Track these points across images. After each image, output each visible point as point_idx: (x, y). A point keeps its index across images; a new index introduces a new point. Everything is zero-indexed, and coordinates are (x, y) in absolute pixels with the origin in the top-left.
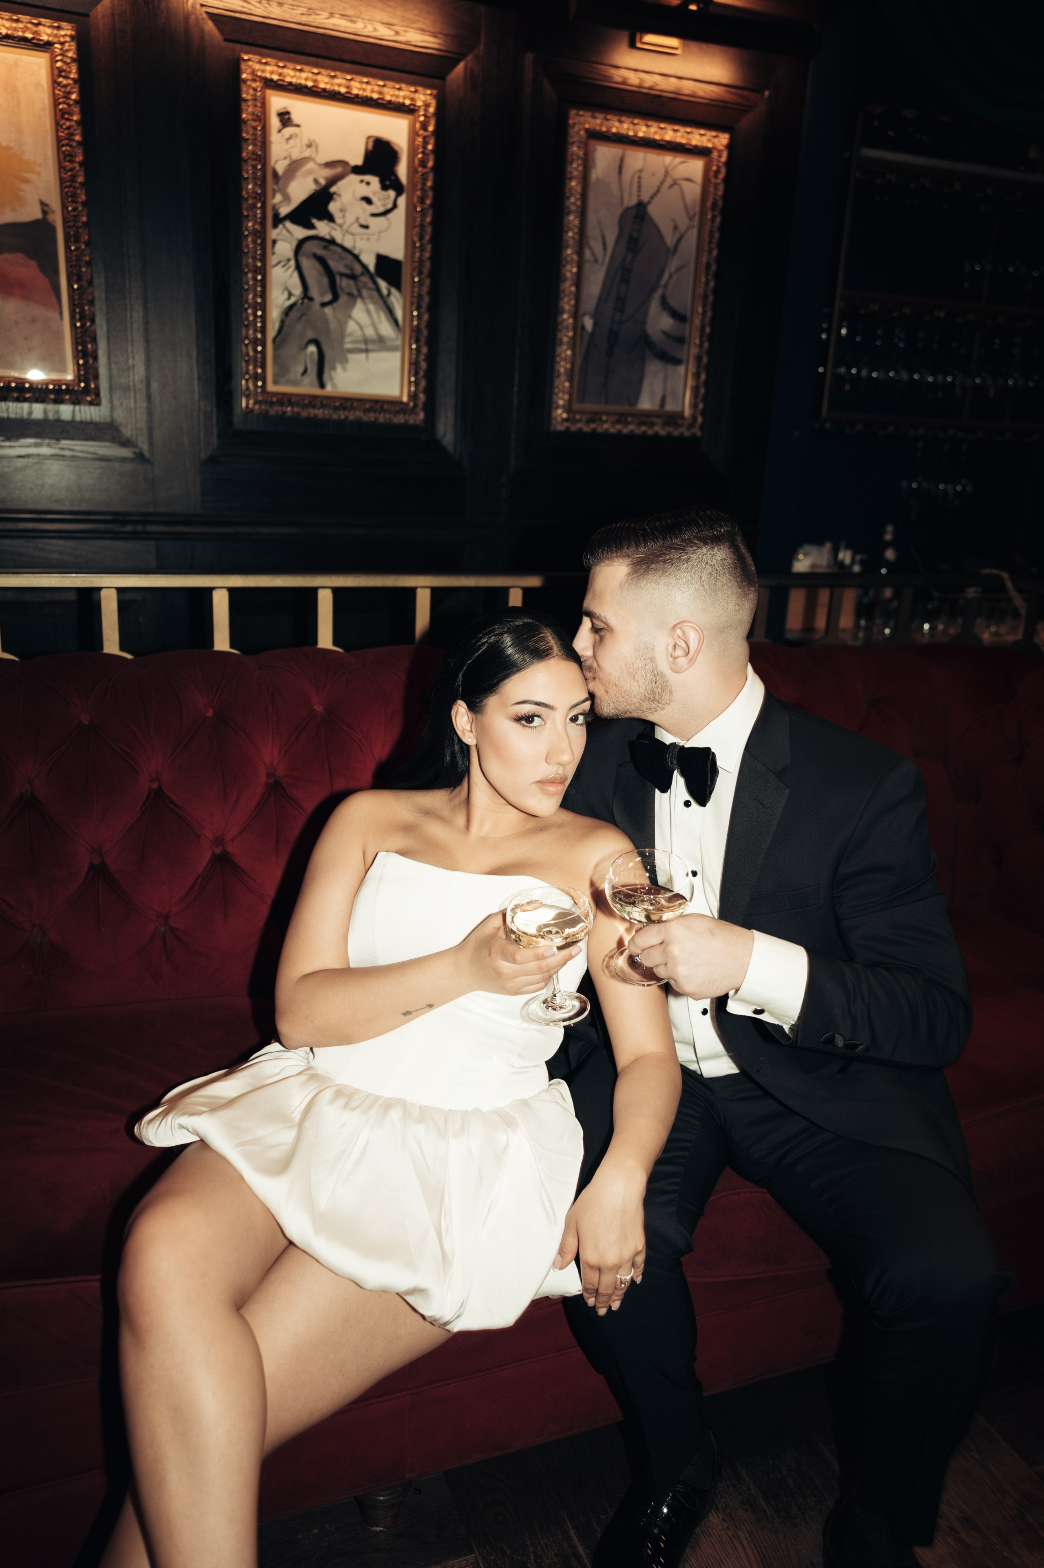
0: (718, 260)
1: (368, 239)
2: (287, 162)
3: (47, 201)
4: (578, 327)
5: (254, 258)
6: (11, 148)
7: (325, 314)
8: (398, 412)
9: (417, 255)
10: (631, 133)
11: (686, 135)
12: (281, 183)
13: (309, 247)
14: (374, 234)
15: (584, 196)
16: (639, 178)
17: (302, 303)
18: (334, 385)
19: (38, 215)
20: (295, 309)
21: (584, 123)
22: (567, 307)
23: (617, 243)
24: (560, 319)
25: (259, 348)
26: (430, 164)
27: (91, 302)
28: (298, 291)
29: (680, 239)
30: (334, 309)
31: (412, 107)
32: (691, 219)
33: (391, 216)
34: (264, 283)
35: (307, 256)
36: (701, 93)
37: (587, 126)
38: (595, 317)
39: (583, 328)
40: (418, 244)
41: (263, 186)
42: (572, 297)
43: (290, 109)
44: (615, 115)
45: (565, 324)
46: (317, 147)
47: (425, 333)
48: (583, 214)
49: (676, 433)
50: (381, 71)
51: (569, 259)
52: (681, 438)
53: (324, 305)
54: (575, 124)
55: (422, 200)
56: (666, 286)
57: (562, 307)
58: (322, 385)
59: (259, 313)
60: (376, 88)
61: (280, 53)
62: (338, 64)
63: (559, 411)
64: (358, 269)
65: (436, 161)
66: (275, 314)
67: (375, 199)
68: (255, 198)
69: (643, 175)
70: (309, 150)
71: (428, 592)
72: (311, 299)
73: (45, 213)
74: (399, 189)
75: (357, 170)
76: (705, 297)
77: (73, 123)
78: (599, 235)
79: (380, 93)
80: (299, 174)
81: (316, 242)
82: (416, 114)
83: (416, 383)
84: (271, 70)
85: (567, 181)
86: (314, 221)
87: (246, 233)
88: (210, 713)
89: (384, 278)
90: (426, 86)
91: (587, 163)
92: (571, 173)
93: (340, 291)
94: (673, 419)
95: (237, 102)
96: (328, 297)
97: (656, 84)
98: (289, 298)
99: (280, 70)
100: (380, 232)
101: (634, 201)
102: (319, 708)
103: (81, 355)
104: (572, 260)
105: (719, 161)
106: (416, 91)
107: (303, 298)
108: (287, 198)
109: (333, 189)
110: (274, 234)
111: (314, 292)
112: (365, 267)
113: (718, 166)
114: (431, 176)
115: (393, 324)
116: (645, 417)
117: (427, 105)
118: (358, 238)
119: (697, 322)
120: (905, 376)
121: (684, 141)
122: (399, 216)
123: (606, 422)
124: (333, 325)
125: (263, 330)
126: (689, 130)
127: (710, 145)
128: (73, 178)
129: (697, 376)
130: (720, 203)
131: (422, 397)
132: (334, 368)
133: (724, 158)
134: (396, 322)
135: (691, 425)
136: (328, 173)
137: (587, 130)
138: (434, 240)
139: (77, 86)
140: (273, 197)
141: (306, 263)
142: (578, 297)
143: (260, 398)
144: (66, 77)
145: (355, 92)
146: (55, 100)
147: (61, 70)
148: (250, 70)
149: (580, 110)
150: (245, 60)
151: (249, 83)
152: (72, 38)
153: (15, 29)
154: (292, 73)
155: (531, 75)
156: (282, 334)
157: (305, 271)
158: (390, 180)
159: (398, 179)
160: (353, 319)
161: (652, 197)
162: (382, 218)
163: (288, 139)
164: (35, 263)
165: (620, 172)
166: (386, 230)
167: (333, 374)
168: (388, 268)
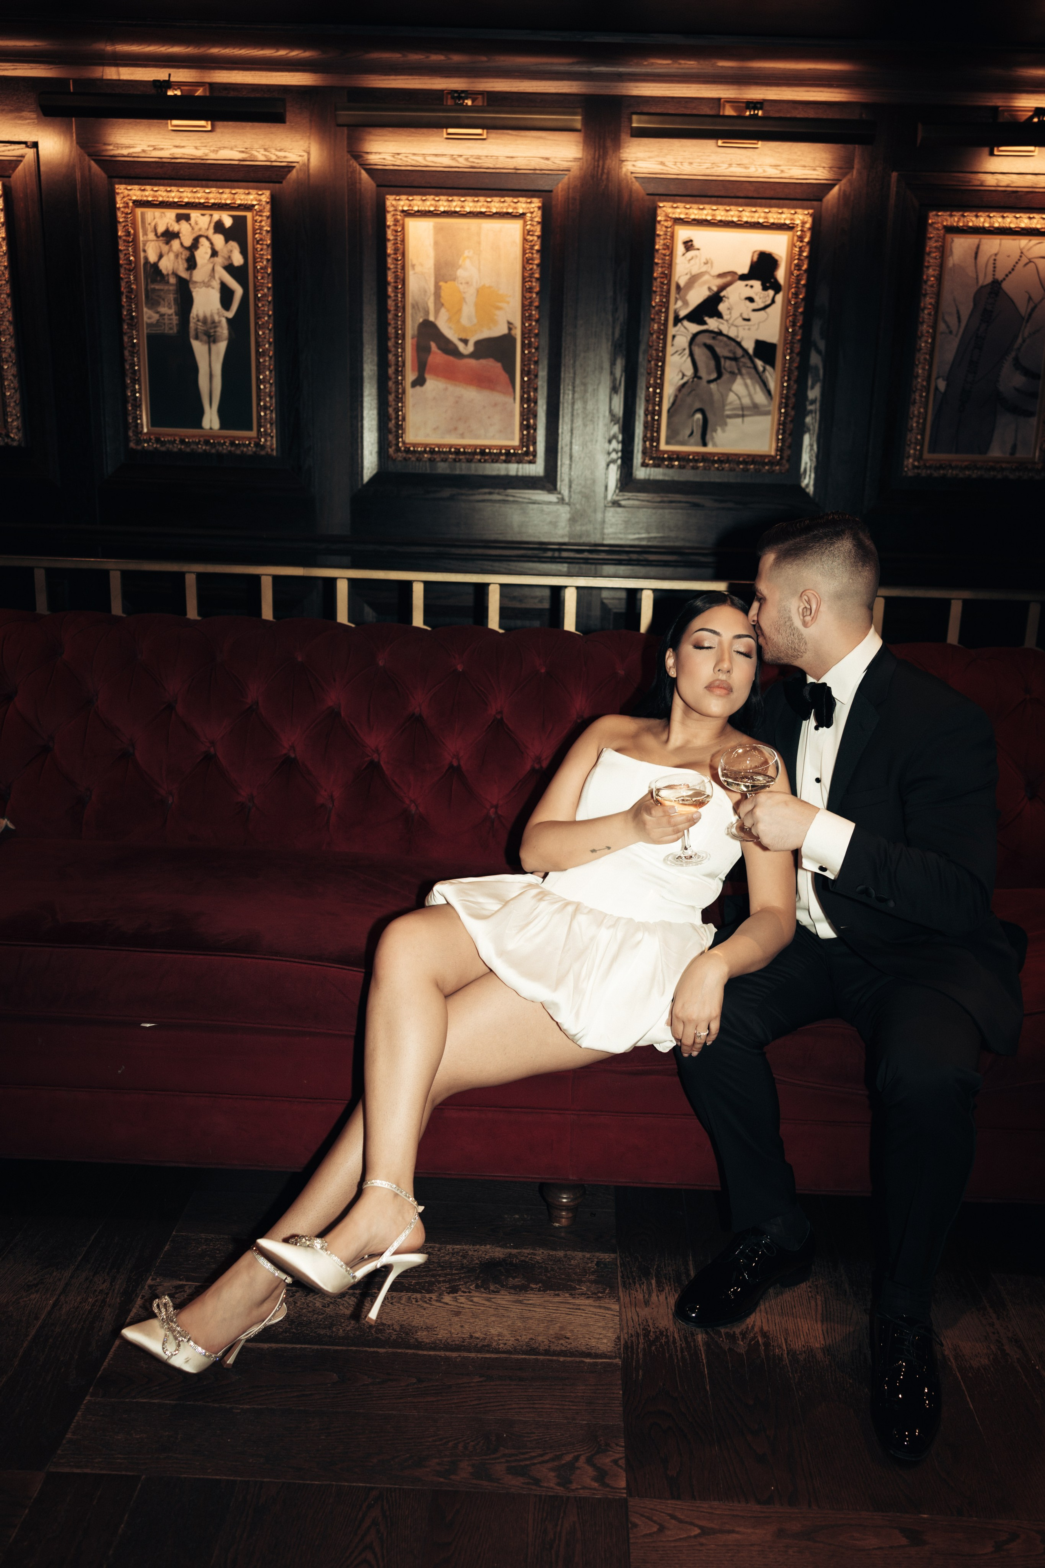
1: (749, 329)
2: (688, 277)
3: (512, 321)
4: (931, 388)
5: (657, 350)
6: (492, 288)
7: (710, 389)
8: (768, 465)
9: (789, 338)
10: (987, 225)
11: (1041, 221)
12: (682, 293)
13: (701, 339)
14: (754, 325)
15: (940, 278)
16: (995, 260)
17: (693, 381)
18: (715, 445)
19: (504, 332)
20: (687, 386)
22: (923, 373)
23: (971, 315)
24: (913, 382)
26: (805, 267)
27: (536, 390)
28: (689, 372)
29: (1034, 308)
30: (717, 384)
31: (791, 225)
33: (768, 310)
35: (699, 346)
37: (945, 223)
38: (949, 379)
39: (936, 389)
40: (790, 330)
41: (668, 296)
42: (926, 363)
43: (692, 238)
45: (917, 387)
46: (712, 264)
47: (793, 399)
48: (938, 295)
49: (1026, 477)
50: (768, 201)
51: (924, 332)
52: (1032, 481)
53: (709, 382)
54: (933, 223)
55: (796, 295)
57: (916, 373)
58: (705, 444)
60: (763, 215)
61: (687, 199)
62: (734, 200)
63: (911, 460)
64: (740, 353)
65: (809, 265)
66: (669, 391)
67: (756, 298)
68: (660, 305)
69: (998, 257)
70: (706, 266)
72: (700, 378)
73: (510, 329)
74: (777, 288)
75: (743, 277)
78: (953, 310)
79: (766, 218)
80: (696, 285)
81: (707, 334)
82: (795, 229)
83: (781, 440)
84: (680, 210)
85: (925, 269)
86: (706, 319)
87: (652, 332)
88: (543, 670)
89: (760, 359)
90: (805, 208)
91: (944, 251)
92: (930, 262)
93: (723, 371)
95: (652, 236)
97: (1014, 182)
98: (682, 378)
99: (687, 211)
100: (759, 324)
101: (989, 279)
103: (524, 427)
104: (927, 332)
106: (795, 213)
107: (693, 378)
108: (686, 303)
109: (722, 294)
111: (703, 373)
112: (745, 351)
114: (805, 277)
115: (767, 394)
117: (804, 223)
118: (740, 329)
121: (1039, 226)
122: (776, 310)
123: (959, 469)
124: (717, 396)
125: (660, 404)
128: (531, 303)
131: (788, 451)
132: (715, 431)
134: (769, 392)
135: (1042, 470)
136: (720, 281)
137: (945, 227)
138: (805, 326)
139: (539, 240)
140: (676, 303)
141: (697, 351)
143: (654, 455)
144: (532, 235)
145: (745, 219)
146: (524, 252)
147: (529, 231)
148: (664, 213)
149: (939, 211)
150: (660, 207)
151: (662, 223)
152: (539, 208)
153: (502, 208)
154: (696, 211)
155: (895, 189)
156: (675, 407)
157: (697, 357)
158: (770, 282)
159: (776, 281)
160: (733, 391)
161: (1007, 276)
162: (762, 312)
163: (690, 260)
164: (499, 365)
165: (976, 257)
166: (764, 321)
167: (714, 434)
168: (764, 350)
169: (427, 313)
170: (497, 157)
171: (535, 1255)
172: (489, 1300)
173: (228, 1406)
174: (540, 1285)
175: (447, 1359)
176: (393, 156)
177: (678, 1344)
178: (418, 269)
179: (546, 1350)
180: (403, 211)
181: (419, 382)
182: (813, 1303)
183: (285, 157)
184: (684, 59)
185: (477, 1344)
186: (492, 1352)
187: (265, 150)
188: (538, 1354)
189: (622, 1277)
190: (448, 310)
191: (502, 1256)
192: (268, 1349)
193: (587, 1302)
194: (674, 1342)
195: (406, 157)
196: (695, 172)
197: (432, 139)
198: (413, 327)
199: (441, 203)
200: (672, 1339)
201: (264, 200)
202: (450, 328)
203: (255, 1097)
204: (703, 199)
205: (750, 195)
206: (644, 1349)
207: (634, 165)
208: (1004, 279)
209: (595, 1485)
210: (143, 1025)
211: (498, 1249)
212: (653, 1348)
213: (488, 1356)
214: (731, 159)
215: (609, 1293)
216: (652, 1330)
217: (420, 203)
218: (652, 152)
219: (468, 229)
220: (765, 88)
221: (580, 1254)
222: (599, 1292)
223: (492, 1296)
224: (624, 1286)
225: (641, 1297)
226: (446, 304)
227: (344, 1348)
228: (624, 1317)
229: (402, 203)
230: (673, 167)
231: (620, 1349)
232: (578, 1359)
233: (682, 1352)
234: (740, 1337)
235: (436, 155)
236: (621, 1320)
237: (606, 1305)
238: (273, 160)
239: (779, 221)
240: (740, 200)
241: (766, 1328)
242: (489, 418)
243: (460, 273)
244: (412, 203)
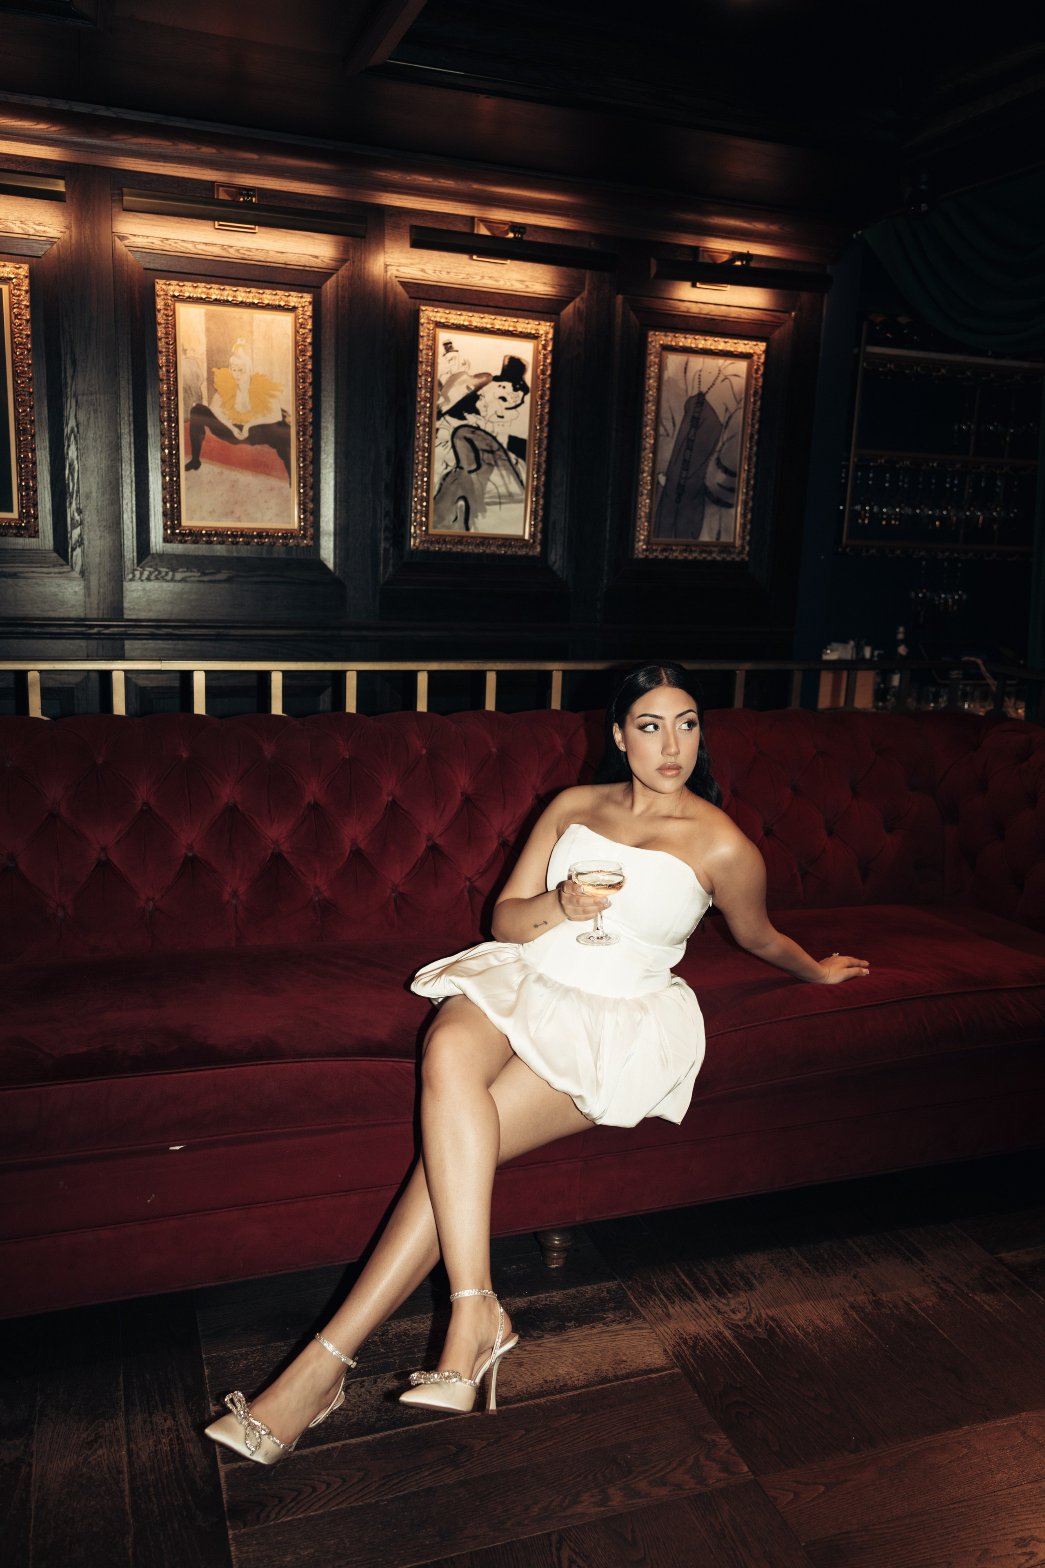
0: (759, 432)
1: (503, 425)
2: (449, 375)
3: (285, 409)
4: (655, 482)
5: (423, 441)
6: (265, 376)
7: (471, 478)
8: (522, 547)
9: (538, 435)
10: (693, 346)
11: (734, 345)
12: (444, 389)
13: (462, 432)
14: (507, 422)
15: (659, 389)
16: (700, 375)
17: (455, 471)
18: (476, 528)
19: (280, 419)
20: (450, 475)
21: (659, 340)
22: (646, 469)
23: (683, 421)
24: (641, 477)
25: (425, 504)
26: (549, 372)
28: (452, 463)
29: (730, 418)
30: (477, 474)
31: (536, 335)
32: (738, 403)
33: (519, 409)
34: (430, 459)
35: (460, 439)
36: (744, 316)
37: (661, 342)
38: (667, 475)
39: (658, 483)
40: (538, 428)
41: (431, 390)
42: (650, 461)
43: (451, 341)
44: (681, 333)
45: (645, 481)
46: (469, 365)
47: (542, 489)
48: (658, 402)
49: (729, 559)
50: (515, 312)
51: (648, 434)
52: (733, 562)
53: (470, 472)
54: (652, 341)
55: (542, 397)
56: (720, 451)
57: (643, 469)
58: (468, 529)
59: (425, 479)
60: (512, 324)
61: (445, 304)
62: (485, 308)
63: (641, 544)
64: (495, 446)
65: (552, 370)
66: (436, 479)
67: (508, 398)
68: (426, 401)
69: (702, 373)
70: (464, 366)
71: (560, 674)
72: (462, 468)
73: (284, 417)
74: (525, 390)
75: (496, 379)
76: (750, 458)
77: (307, 357)
78: (670, 417)
79: (515, 327)
80: (456, 383)
81: (467, 429)
82: (539, 339)
83: (535, 526)
84: (440, 315)
85: (647, 380)
86: (466, 414)
87: (418, 425)
88: (424, 752)
89: (513, 452)
90: (546, 320)
91: (661, 367)
92: (649, 374)
93: (482, 462)
94: (726, 548)
95: (415, 337)
96: (474, 467)
97: (711, 311)
98: (446, 468)
99: (446, 316)
100: (511, 420)
101: (696, 392)
102: (494, 750)
103: (302, 511)
104: (650, 434)
105: (758, 362)
106: (539, 324)
107: (456, 468)
108: (447, 400)
109: (479, 393)
110: (438, 424)
111: (464, 463)
112: (500, 445)
113: (758, 365)
114: (548, 381)
115: (519, 484)
116: (706, 547)
117: (547, 333)
118: (495, 424)
119: (744, 476)
120: (909, 511)
121: (732, 349)
122: (526, 408)
123: (676, 551)
124: (477, 486)
126: (736, 341)
127: (751, 351)
128: (304, 394)
129: (744, 515)
130: (760, 391)
131: (539, 536)
132: (477, 517)
133: (762, 360)
135: (741, 553)
136: (477, 381)
137: (661, 345)
138: (549, 425)
139: (311, 333)
140: (438, 399)
141: (461, 445)
142: (654, 461)
143: (424, 539)
144: (304, 328)
145: (497, 327)
146: (296, 343)
147: (301, 324)
148: (426, 317)
149: (657, 331)
150: (423, 310)
151: (425, 325)
152: (310, 303)
153: (274, 300)
154: (454, 317)
155: (621, 310)
156: (440, 494)
157: (458, 449)
158: (520, 384)
159: (525, 384)
160: (491, 481)
161: (709, 389)
162: (513, 411)
163: (450, 360)
164: (274, 451)
165: (685, 372)
166: (515, 419)
167: (476, 520)
168: (516, 445)
169: (200, 397)
170: (268, 251)
171: (552, 1297)
172: (539, 1345)
173: (373, 1501)
174: (573, 1322)
175: (537, 1406)
176: (162, 241)
177: (714, 1344)
178: (190, 353)
179: (615, 1376)
180: (174, 296)
181: (194, 465)
182: (790, 1283)
183: (44, 232)
184: (444, 179)
185: (555, 1387)
186: (572, 1390)
187: (22, 222)
188: (610, 1381)
189: (635, 1298)
190: (222, 396)
191: (526, 1305)
192: (373, 1440)
193: (622, 1326)
194: (711, 1343)
195: (176, 243)
196: (452, 281)
197: (201, 228)
198: (185, 411)
199: (212, 291)
200: (707, 1341)
201: (23, 273)
202: (224, 413)
203: (288, 1201)
204: (459, 306)
205: (500, 305)
206: (691, 1355)
207: (398, 270)
208: (707, 392)
209: (723, 1475)
210: (171, 1148)
211: (517, 1300)
212: (698, 1352)
213: (571, 1394)
214: (483, 272)
215: (634, 1315)
216: (687, 1337)
217: (191, 289)
218: (414, 259)
219: (241, 318)
220: (512, 212)
221: (589, 1288)
222: (625, 1316)
223: (540, 1342)
224: (642, 1306)
225: (660, 1311)
226: (219, 390)
227: (442, 1421)
228: (658, 1332)
229: (172, 288)
230: (434, 274)
231: (672, 1360)
232: (645, 1377)
233: (721, 1349)
234: (756, 1325)
235: (206, 244)
236: (657, 1335)
237: (638, 1325)
238: (31, 233)
239: (526, 331)
240: (491, 309)
241: (770, 1313)
242: (266, 502)
243: (233, 360)
244: (183, 288)
